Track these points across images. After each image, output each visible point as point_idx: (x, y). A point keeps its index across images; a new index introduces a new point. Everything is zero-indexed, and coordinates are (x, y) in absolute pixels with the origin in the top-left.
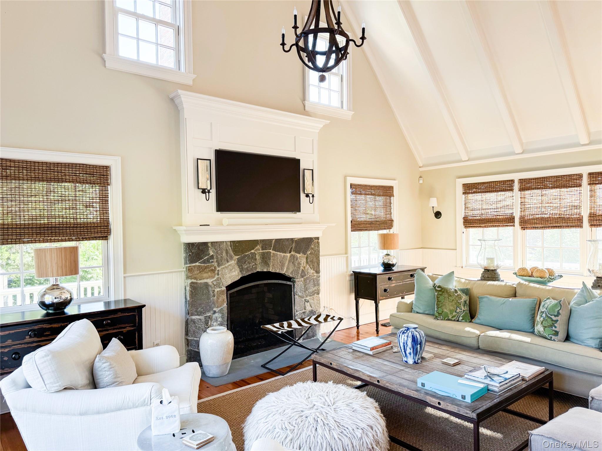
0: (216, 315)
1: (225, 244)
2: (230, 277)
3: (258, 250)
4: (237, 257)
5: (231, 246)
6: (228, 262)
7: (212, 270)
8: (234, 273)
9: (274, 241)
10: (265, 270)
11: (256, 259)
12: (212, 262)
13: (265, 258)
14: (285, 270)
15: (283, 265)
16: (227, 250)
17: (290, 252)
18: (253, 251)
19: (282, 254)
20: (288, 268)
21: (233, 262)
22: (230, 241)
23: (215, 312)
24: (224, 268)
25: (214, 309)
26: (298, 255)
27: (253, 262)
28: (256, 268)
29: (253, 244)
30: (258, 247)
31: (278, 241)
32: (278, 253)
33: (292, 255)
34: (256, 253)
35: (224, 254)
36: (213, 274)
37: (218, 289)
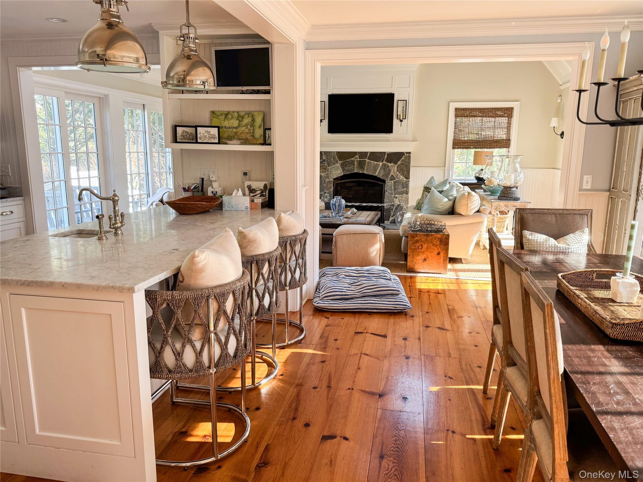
0: (326, 194)
1: (333, 153)
2: (335, 174)
3: (357, 159)
4: (341, 162)
5: (337, 155)
6: (334, 164)
7: (324, 168)
8: (338, 172)
9: (369, 154)
10: (361, 172)
11: (354, 164)
12: (324, 163)
13: (361, 165)
14: (377, 173)
15: (376, 170)
16: (334, 157)
17: (382, 161)
18: (352, 159)
19: (376, 163)
20: (379, 173)
21: (338, 165)
22: (337, 152)
23: (325, 193)
24: (332, 168)
25: (325, 191)
26: (390, 164)
27: (352, 166)
28: (354, 170)
29: (353, 154)
30: (357, 156)
31: (372, 153)
32: (372, 162)
33: (384, 163)
34: (355, 160)
35: (332, 159)
36: (325, 171)
37: (328, 180)
